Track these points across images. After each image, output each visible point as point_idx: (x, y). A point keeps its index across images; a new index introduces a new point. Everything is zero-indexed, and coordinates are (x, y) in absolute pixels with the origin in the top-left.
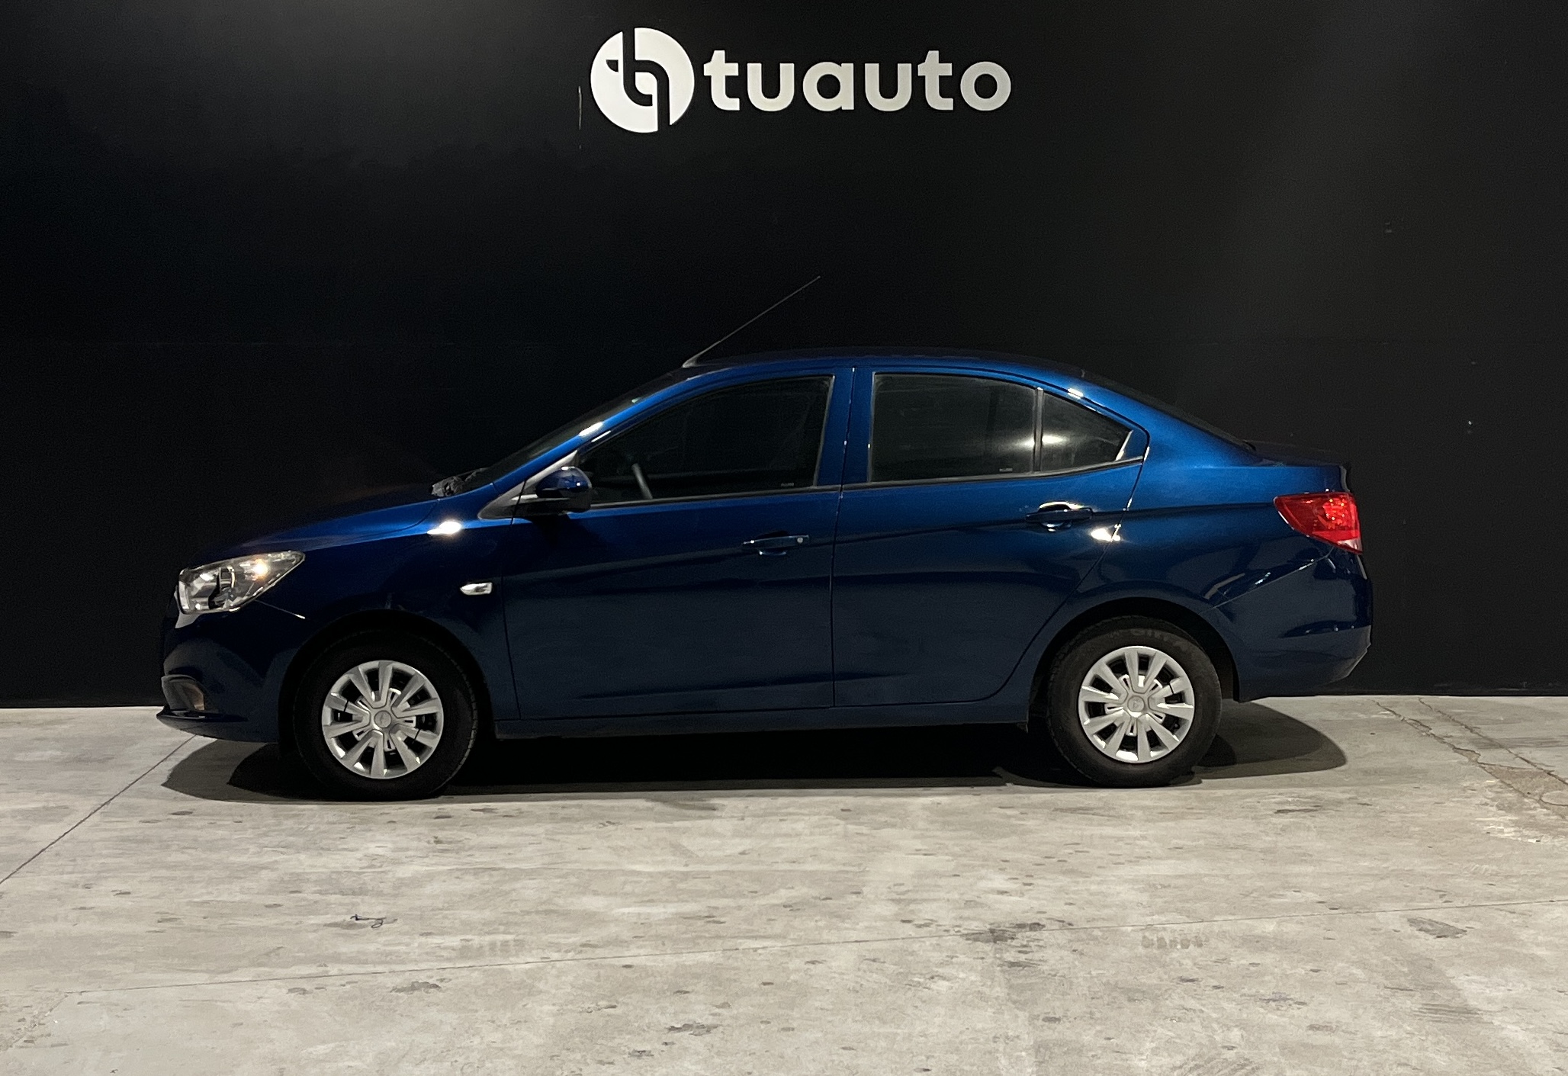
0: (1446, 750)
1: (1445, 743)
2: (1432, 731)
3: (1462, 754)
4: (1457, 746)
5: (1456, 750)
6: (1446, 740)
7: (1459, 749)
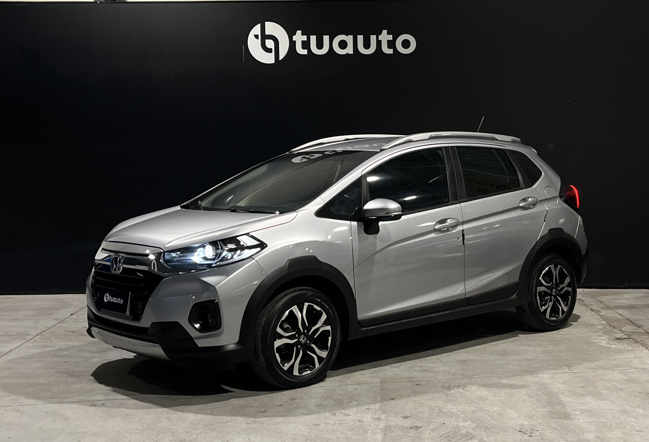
0: (589, 310)
1: (588, 307)
2: (584, 303)
3: (594, 312)
4: (593, 309)
5: (592, 310)
6: (589, 306)
7: (594, 310)
